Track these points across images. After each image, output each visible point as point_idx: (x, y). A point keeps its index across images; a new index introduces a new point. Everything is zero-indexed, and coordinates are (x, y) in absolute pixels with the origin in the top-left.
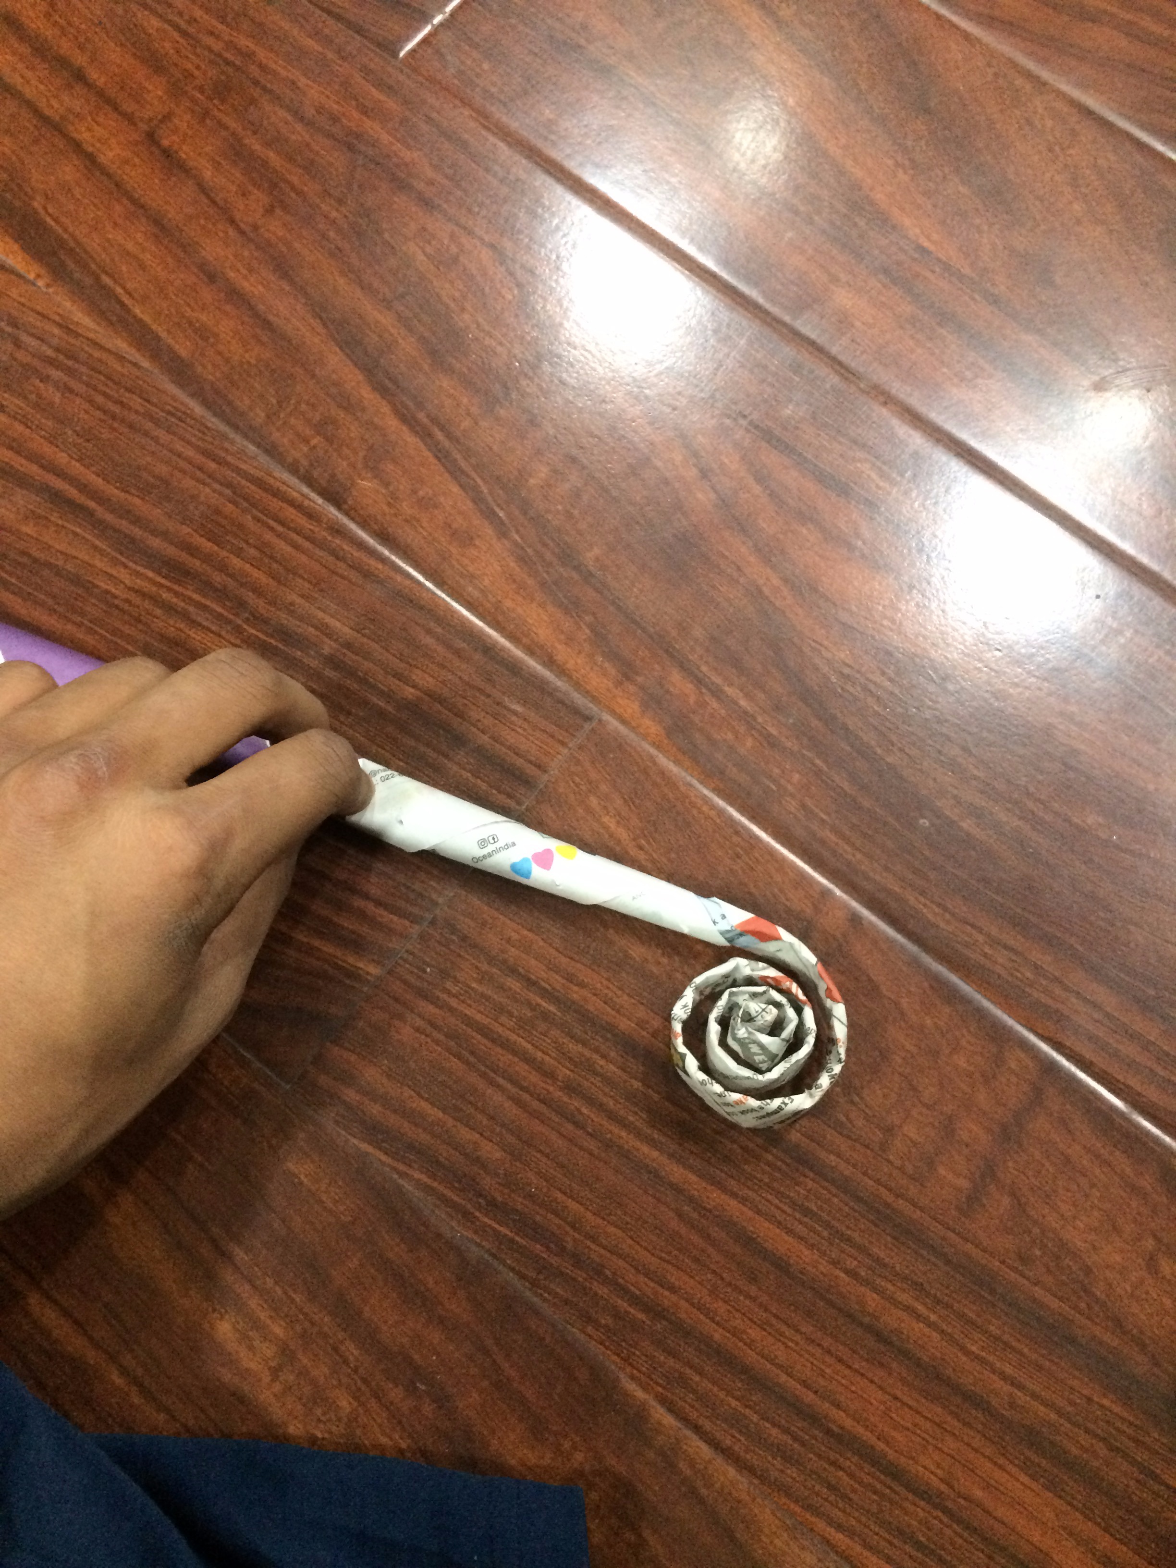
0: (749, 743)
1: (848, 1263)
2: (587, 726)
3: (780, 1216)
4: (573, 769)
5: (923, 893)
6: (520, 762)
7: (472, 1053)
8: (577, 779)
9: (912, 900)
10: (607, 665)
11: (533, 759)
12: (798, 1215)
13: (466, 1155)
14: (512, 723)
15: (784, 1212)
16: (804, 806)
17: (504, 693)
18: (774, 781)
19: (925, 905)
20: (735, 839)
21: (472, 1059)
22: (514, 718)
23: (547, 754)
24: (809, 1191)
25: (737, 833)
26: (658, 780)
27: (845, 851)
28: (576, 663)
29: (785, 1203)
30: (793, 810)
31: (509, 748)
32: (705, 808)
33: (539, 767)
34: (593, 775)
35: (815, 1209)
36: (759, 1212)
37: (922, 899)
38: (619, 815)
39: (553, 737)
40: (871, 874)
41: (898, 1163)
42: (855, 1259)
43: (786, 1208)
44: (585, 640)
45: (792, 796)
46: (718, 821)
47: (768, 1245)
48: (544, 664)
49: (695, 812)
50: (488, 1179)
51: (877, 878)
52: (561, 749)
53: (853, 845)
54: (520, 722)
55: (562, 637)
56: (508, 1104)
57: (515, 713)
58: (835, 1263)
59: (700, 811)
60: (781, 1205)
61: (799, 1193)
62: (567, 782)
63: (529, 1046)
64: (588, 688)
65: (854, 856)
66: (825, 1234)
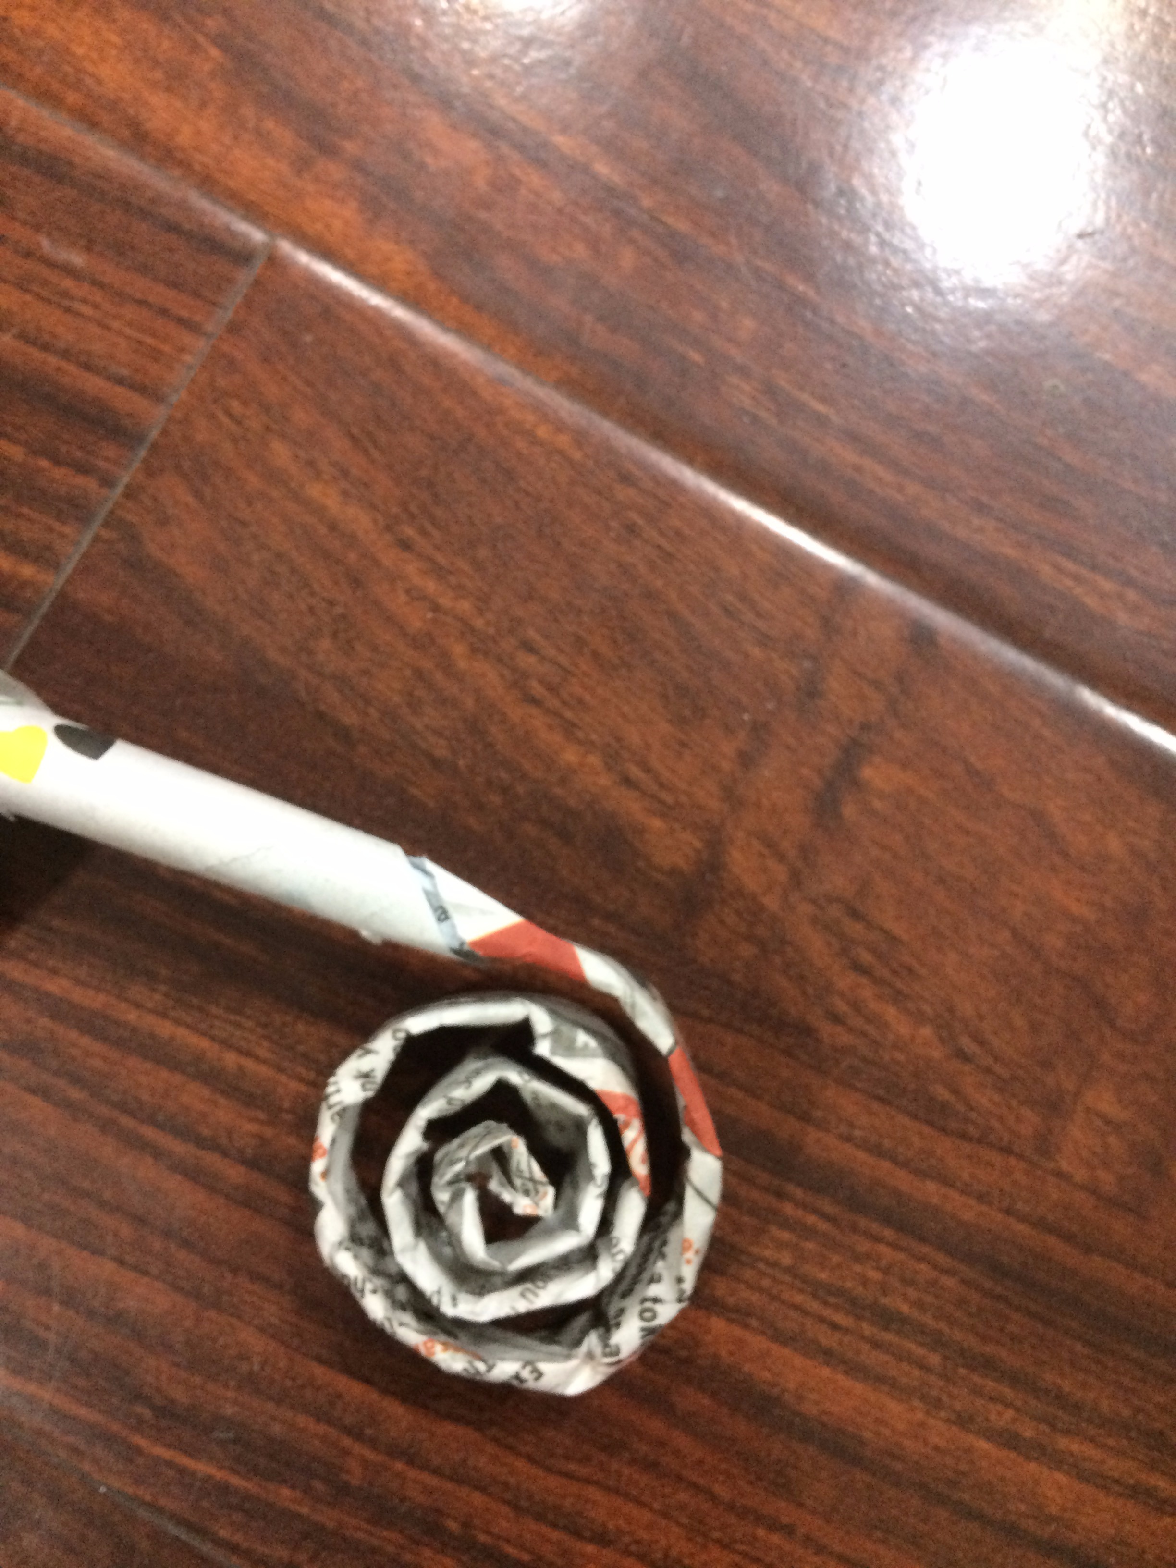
0: (628, 258)
1: (993, 1417)
2: (244, 277)
3: (827, 1339)
4: (222, 382)
5: (1070, 552)
6: (93, 384)
7: (76, 1080)
8: (235, 405)
9: (1046, 571)
10: (269, 124)
11: (125, 372)
12: (867, 1329)
13: (91, 1314)
14: (65, 294)
15: (834, 1326)
16: (770, 390)
17: (37, 228)
18: (697, 343)
19: (1077, 578)
20: (623, 493)
21: (76, 1094)
22: (68, 283)
23: (155, 355)
24: (886, 1271)
25: (626, 478)
26: (426, 380)
27: (879, 480)
28: (198, 132)
29: (837, 1308)
30: (747, 403)
31: (65, 354)
32: (542, 432)
33: (142, 389)
34: (272, 391)
35: (905, 1309)
36: (779, 1337)
37: (1068, 565)
38: (345, 473)
39: (164, 312)
40: (946, 526)
41: (1081, 1175)
42: (1008, 1405)
43: (840, 1318)
44: (213, 74)
45: (744, 372)
46: (577, 456)
47: (809, 1408)
48: (122, 144)
49: (521, 444)
50: (151, 1361)
51: (961, 532)
52: (187, 339)
53: (894, 465)
54: (83, 290)
55: (158, 75)
56: (173, 1183)
57: (69, 270)
58: (964, 1421)
59: (535, 441)
60: (827, 1312)
61: (865, 1282)
62: (212, 417)
63: (204, 1043)
64: (232, 184)
65: (901, 489)
66: (935, 1359)
